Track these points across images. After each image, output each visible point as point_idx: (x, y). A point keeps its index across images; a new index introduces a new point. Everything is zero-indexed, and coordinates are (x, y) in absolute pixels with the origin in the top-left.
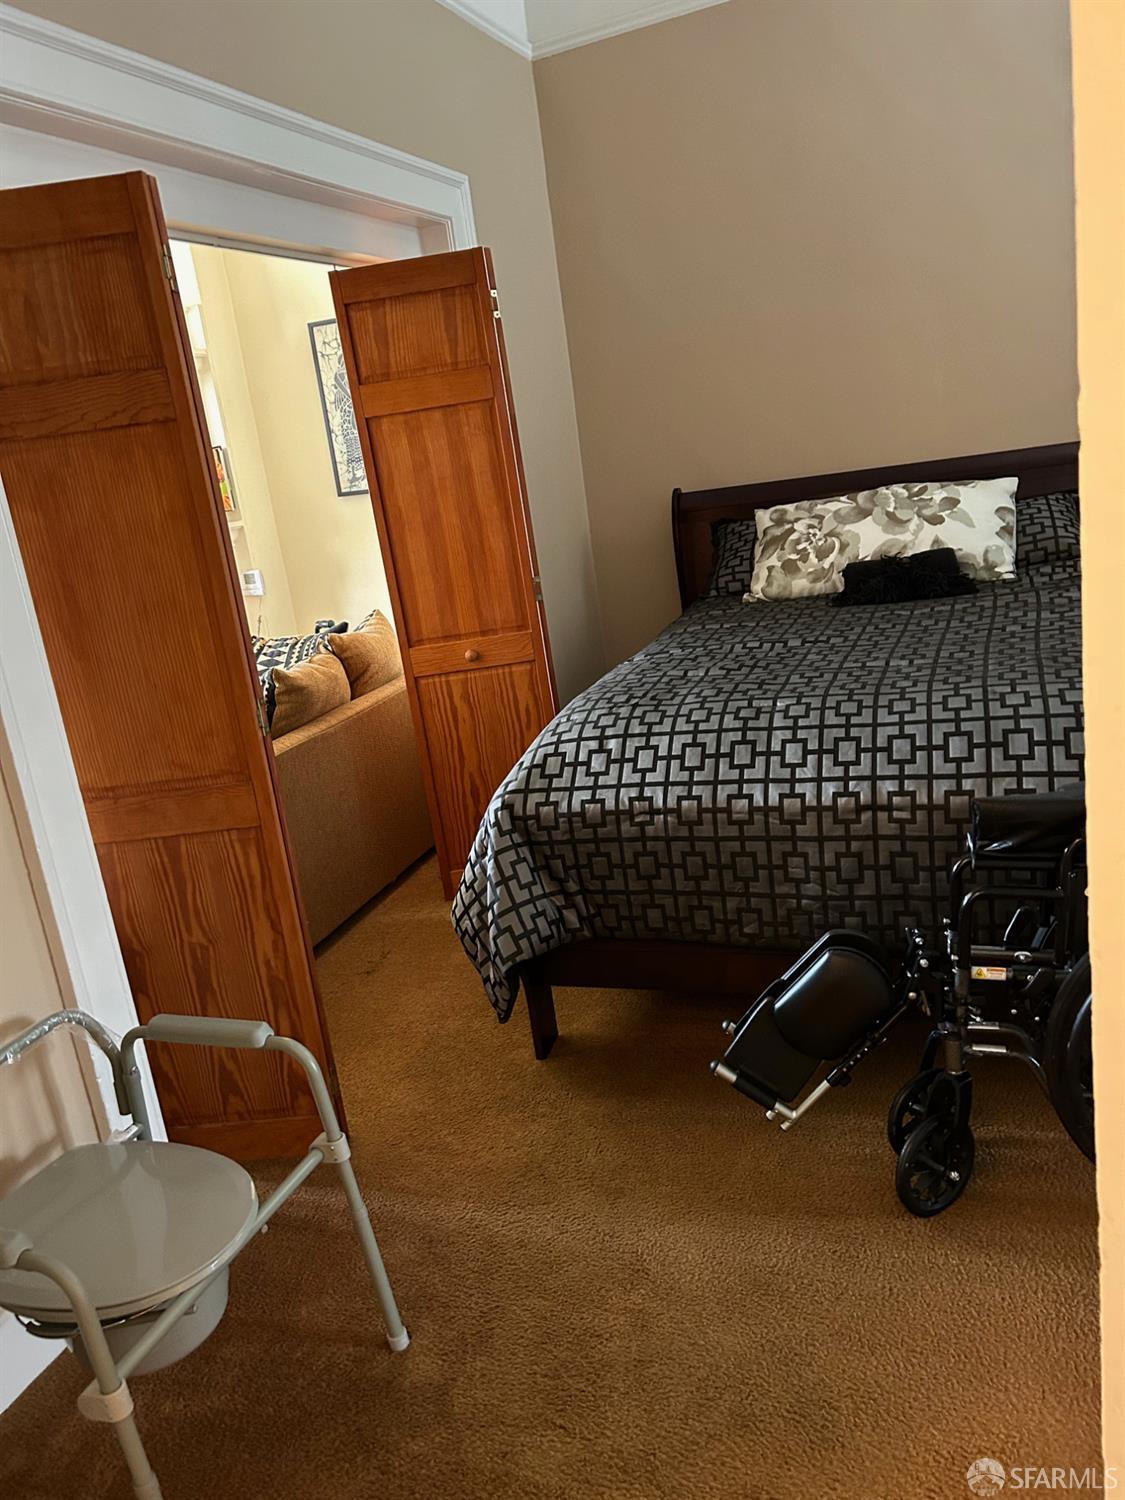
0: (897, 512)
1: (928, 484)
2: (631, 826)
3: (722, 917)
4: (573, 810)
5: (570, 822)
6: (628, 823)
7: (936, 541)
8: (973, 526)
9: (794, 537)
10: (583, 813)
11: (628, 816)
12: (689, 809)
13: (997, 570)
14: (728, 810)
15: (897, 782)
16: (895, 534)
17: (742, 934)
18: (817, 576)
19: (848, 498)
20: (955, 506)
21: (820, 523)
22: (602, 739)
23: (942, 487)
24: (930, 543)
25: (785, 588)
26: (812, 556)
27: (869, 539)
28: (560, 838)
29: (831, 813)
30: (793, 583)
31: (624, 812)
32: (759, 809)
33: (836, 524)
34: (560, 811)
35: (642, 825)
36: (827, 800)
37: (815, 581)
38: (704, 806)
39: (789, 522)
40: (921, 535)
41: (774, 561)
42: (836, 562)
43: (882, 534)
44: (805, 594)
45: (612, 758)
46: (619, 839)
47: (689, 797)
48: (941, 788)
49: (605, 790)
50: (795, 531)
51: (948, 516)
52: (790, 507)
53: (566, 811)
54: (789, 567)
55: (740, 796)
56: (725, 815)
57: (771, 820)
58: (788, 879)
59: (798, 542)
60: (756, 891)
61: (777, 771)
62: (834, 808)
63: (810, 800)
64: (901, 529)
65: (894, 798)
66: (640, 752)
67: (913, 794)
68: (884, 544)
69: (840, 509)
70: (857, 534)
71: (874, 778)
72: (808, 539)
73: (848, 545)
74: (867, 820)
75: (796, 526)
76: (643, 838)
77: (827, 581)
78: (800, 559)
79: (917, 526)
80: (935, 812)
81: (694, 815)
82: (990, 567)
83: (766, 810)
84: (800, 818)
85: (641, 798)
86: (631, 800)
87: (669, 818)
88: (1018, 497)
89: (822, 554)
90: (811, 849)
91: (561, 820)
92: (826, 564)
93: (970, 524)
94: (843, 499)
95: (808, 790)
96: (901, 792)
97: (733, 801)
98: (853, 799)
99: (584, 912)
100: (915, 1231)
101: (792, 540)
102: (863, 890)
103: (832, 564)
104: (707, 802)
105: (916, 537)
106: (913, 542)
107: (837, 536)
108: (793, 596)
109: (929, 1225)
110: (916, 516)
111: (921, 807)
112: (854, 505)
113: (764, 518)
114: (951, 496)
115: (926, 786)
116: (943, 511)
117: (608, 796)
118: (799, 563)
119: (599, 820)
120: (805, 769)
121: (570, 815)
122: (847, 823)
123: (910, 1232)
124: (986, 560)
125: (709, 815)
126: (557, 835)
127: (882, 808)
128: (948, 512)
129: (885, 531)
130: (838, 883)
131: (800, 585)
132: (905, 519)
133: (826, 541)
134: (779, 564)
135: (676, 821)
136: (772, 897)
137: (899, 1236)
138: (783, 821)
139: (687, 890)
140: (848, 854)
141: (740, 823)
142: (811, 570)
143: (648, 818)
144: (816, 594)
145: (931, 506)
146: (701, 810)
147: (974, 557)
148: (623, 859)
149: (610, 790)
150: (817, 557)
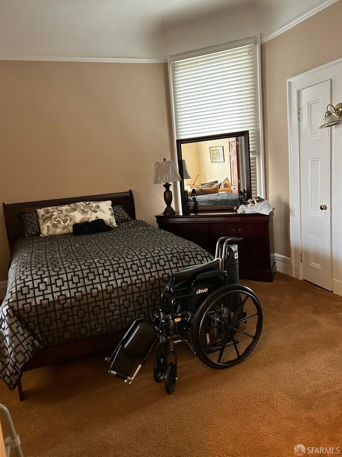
0: (84, 209)
1: (90, 202)
2: (59, 305)
3: (90, 329)
4: (37, 304)
5: (37, 308)
6: (58, 304)
7: (97, 217)
8: (105, 213)
9: (54, 217)
10: (41, 304)
11: (58, 302)
12: (79, 295)
13: (113, 224)
14: (91, 293)
15: (136, 276)
16: (85, 215)
17: (96, 332)
18: (64, 228)
19: (68, 206)
20: (99, 208)
21: (62, 212)
22: (41, 278)
23: (94, 203)
24: (95, 218)
25: (54, 232)
26: (62, 222)
27: (78, 217)
28: (32, 315)
29: (121, 288)
30: (57, 230)
31: (56, 301)
32: (100, 291)
33: (67, 213)
34: (32, 305)
35: (63, 304)
36: (119, 285)
37: (63, 229)
38: (83, 294)
39: (51, 213)
40: (92, 215)
41: (49, 224)
42: (69, 224)
43: (82, 215)
44: (61, 233)
45: (47, 284)
46: (55, 311)
47: (78, 292)
48: (147, 276)
49: (48, 295)
50: (54, 215)
51: (98, 210)
52: (50, 208)
53: (35, 305)
54: (55, 226)
55: (94, 288)
56: (90, 295)
57: (104, 294)
58: (110, 311)
59: (56, 218)
60: (100, 317)
61: (103, 279)
62: (121, 287)
63: (115, 286)
64: (86, 214)
65: (137, 281)
66: (57, 281)
67: (141, 279)
68: (82, 218)
69: (67, 209)
70: (74, 216)
71: (130, 277)
72: (59, 217)
73: (72, 219)
74: (130, 289)
75: (54, 213)
76: (63, 308)
77: (67, 230)
78: (58, 223)
79: (91, 213)
80: (147, 283)
81: (80, 297)
82: (111, 224)
83: (103, 291)
84: (112, 292)
85: (61, 295)
86: (58, 296)
87: (72, 300)
88: (112, 205)
89: (65, 221)
90: (116, 300)
91: (33, 308)
92: (67, 224)
93: (104, 213)
94: (67, 206)
95: (113, 283)
96: (138, 279)
97: (92, 290)
98: (126, 283)
99: (41, 340)
100: (171, 398)
101: (54, 218)
102: (131, 309)
103: (68, 224)
104: (84, 292)
105: (91, 216)
106: (90, 217)
107: (68, 216)
108: (57, 234)
109: (173, 395)
110: (90, 211)
111: (144, 282)
112: (71, 207)
113: (41, 212)
114: (97, 205)
115: (144, 276)
116: (97, 209)
117: (50, 297)
118: (58, 224)
119: (47, 305)
120: (111, 277)
121: (36, 305)
122: (125, 290)
123: (170, 399)
124: (110, 222)
125: (85, 296)
126: (31, 314)
127: (134, 284)
128: (98, 209)
129: (82, 214)
130: (124, 309)
131: (59, 231)
132: (87, 211)
133: (65, 218)
134: (51, 225)
135: (75, 300)
136: (105, 318)
137: (168, 401)
138: (107, 294)
139: (78, 322)
140: (126, 299)
141: (95, 297)
142: (62, 226)
143: (65, 301)
144: (63, 233)
145: (93, 208)
146: (83, 295)
147: (107, 221)
148: (56, 317)
149: (50, 295)
150: (63, 222)
